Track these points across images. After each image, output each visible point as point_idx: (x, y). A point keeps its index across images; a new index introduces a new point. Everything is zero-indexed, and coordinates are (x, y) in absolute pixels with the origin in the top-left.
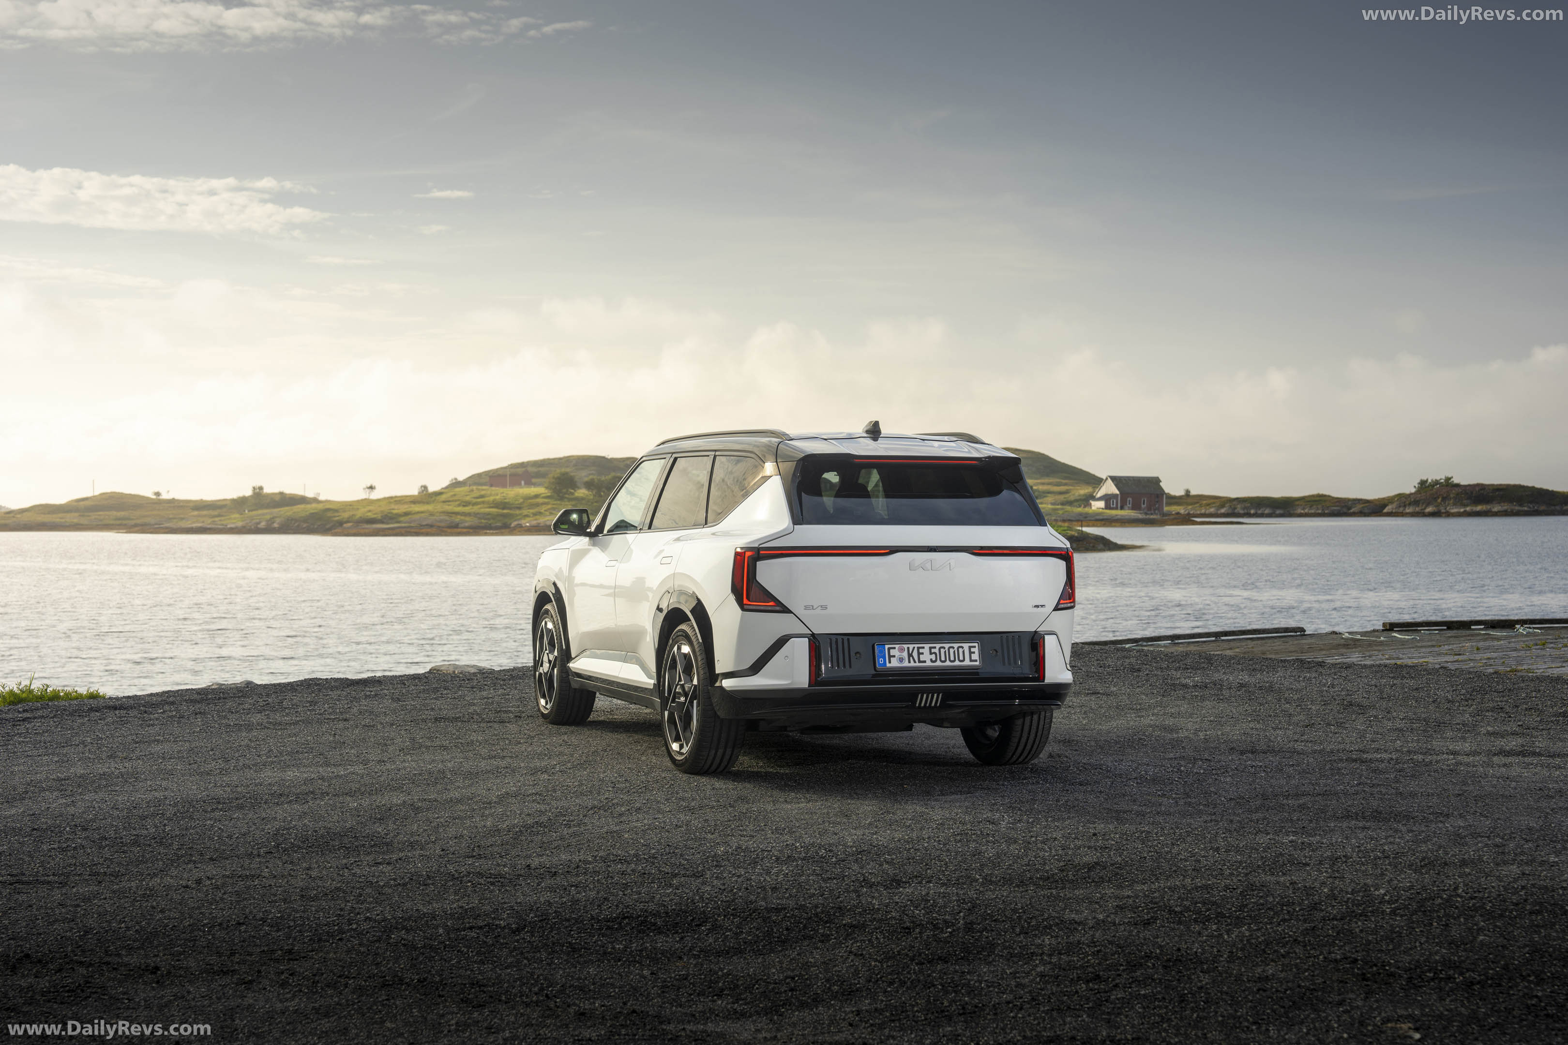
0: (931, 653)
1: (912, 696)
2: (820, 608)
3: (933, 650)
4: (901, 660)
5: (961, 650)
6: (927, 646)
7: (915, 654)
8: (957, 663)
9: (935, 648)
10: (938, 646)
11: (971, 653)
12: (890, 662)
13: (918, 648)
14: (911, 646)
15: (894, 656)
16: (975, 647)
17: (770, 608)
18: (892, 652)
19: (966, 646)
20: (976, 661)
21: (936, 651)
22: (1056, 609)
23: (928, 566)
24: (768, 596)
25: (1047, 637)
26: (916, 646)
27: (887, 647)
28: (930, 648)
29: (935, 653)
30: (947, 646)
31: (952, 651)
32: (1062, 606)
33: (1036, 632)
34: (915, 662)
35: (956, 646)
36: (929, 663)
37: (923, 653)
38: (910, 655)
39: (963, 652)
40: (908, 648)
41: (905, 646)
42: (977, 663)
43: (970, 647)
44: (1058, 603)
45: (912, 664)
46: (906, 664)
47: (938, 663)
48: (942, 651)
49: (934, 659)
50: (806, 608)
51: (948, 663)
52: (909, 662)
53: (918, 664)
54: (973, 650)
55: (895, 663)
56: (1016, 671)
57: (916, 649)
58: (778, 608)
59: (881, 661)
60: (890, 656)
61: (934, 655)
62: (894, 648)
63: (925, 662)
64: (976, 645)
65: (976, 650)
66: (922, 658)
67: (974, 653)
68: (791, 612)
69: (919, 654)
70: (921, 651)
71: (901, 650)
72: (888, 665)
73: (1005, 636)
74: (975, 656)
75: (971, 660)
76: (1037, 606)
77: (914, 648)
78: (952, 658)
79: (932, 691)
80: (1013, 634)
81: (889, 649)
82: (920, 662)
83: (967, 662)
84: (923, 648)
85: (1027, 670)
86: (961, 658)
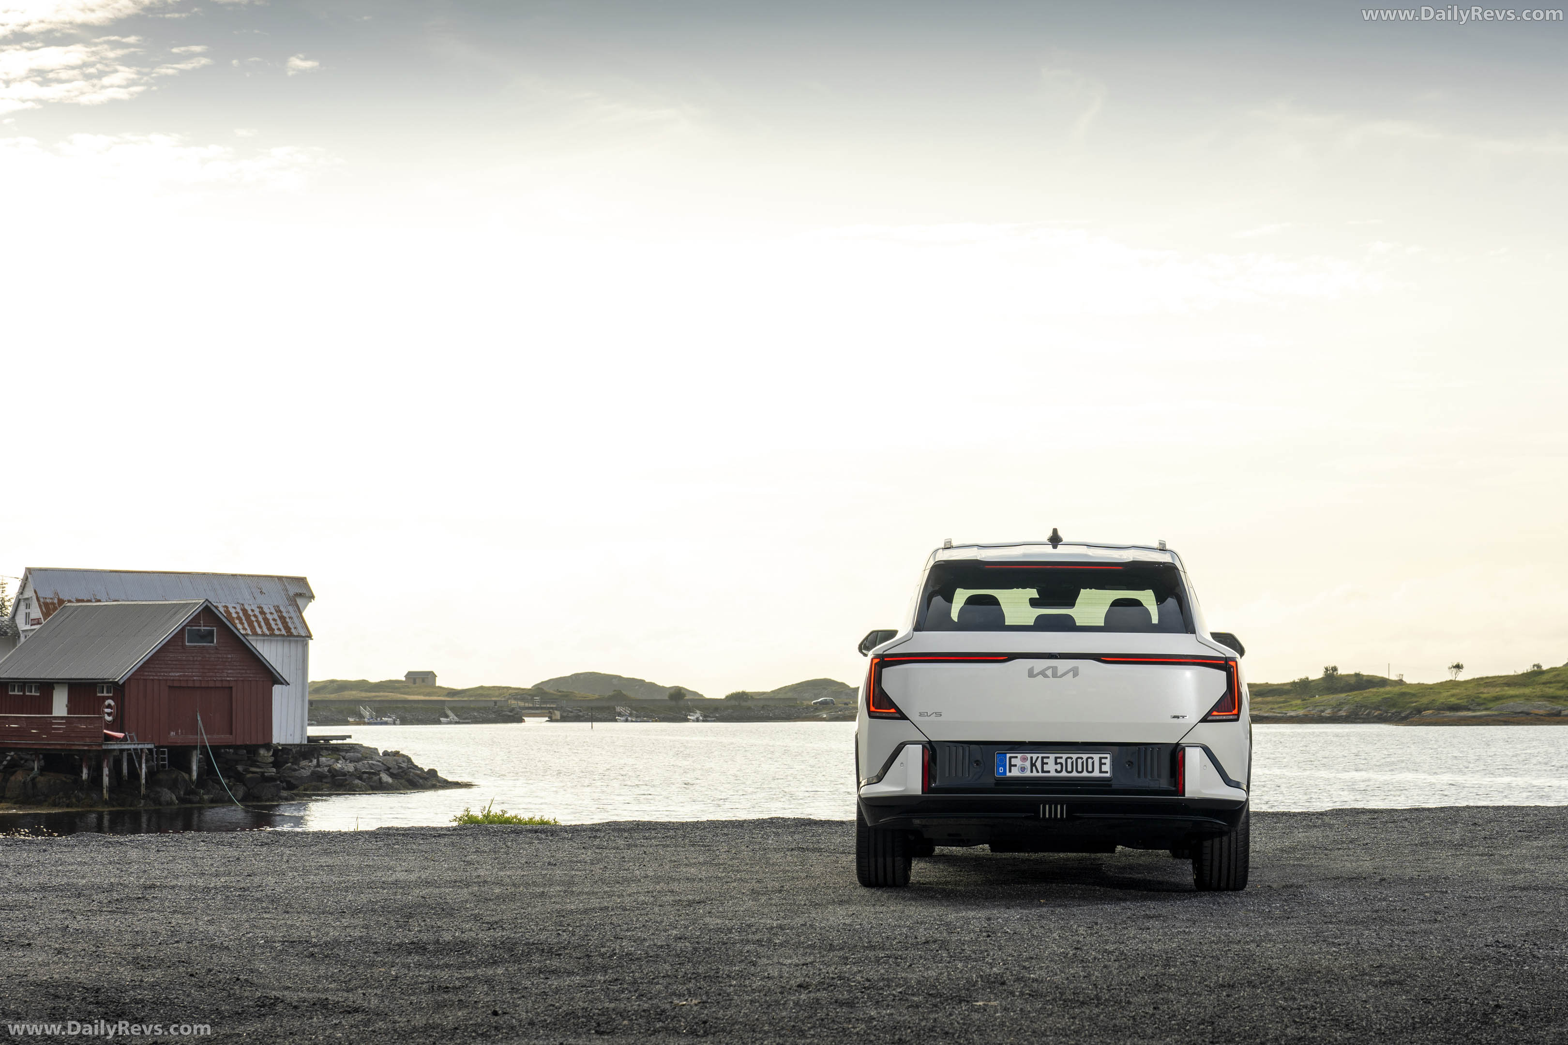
0: (1056, 763)
1: (1033, 807)
2: (934, 714)
3: (1059, 761)
4: (1023, 769)
5: (1090, 761)
6: (1052, 756)
7: (1039, 764)
8: (1085, 774)
9: (1061, 758)
10: (1065, 756)
11: (1101, 764)
12: (1010, 771)
13: (1043, 758)
14: (1035, 756)
15: (1015, 766)
16: (1106, 758)
17: (890, 715)
18: (1014, 761)
19: (1096, 757)
20: (1107, 772)
21: (1063, 761)
22: (1204, 720)
23: (1049, 673)
24: (892, 705)
25: (1187, 749)
26: (1040, 755)
27: (1008, 756)
28: (1056, 758)
29: (1061, 764)
30: (1074, 756)
31: (1080, 761)
32: (1214, 718)
33: (1178, 744)
34: (1038, 772)
35: (1085, 756)
36: (1053, 774)
37: (1047, 763)
38: (1033, 765)
39: (1093, 763)
40: (1032, 758)
41: (1029, 756)
42: (1108, 775)
43: (1101, 759)
44: (1209, 713)
45: (1035, 774)
46: (1028, 774)
47: (1064, 774)
48: (1069, 761)
49: (1059, 769)
50: (921, 715)
51: (1075, 774)
52: (1032, 772)
53: (1041, 774)
54: (1103, 761)
55: (1015, 773)
56: (1154, 785)
57: (1040, 759)
58: (897, 715)
59: (1001, 770)
60: (1011, 766)
61: (1059, 766)
62: (1016, 757)
63: (1049, 772)
64: (1108, 756)
65: (1108, 761)
66: (1046, 768)
67: (1105, 764)
68: (908, 719)
69: (1043, 764)
70: (1045, 760)
71: (1024, 759)
72: (1008, 774)
73: (1143, 747)
74: (1107, 768)
75: (1101, 772)
76: (1175, 717)
77: (1038, 757)
78: (1080, 769)
79: (1056, 802)
80: (1148, 746)
81: (1010, 758)
82: (1043, 771)
83: (1096, 774)
84: (1048, 757)
85: (1164, 783)
86: (1090, 769)
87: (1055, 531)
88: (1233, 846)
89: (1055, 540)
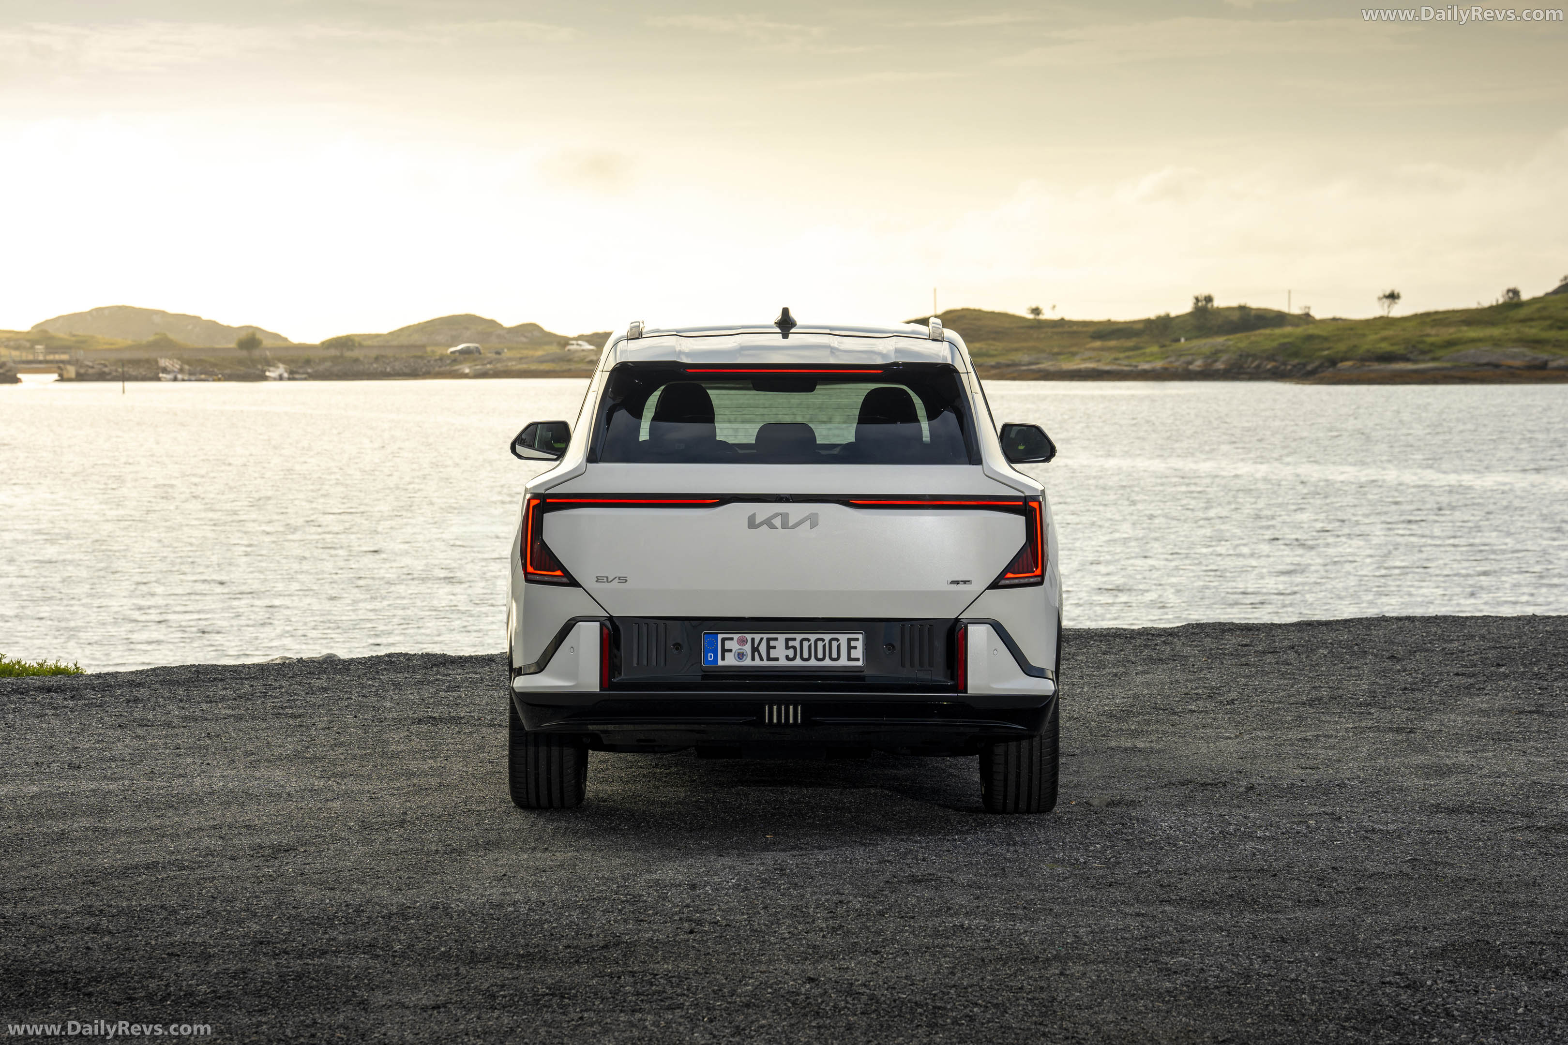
0: (787, 647)
1: (755, 708)
2: (617, 580)
3: (791, 643)
4: (741, 656)
5: (834, 644)
6: (782, 637)
7: (763, 649)
8: (827, 662)
9: (794, 639)
10: (799, 637)
11: (850, 648)
12: (723, 659)
13: (769, 640)
14: (757, 637)
15: (730, 651)
16: (857, 639)
17: (555, 580)
18: (728, 645)
19: (843, 638)
20: (858, 660)
21: (797, 644)
22: (994, 585)
23: (777, 522)
24: (556, 564)
25: (971, 628)
26: (765, 636)
27: (720, 637)
28: (787, 640)
29: (794, 648)
30: (813, 637)
31: (820, 644)
32: (1008, 582)
33: (957, 620)
34: (761, 659)
35: (827, 637)
36: (783, 662)
37: (774, 647)
38: (755, 649)
39: (839, 647)
40: (753, 640)
41: (749, 637)
42: (860, 663)
43: (849, 640)
44: (1002, 575)
45: (757, 662)
46: (748, 662)
47: (798, 662)
48: (806, 644)
49: (791, 656)
50: (598, 580)
51: (813, 662)
52: (753, 659)
53: (765, 663)
54: (853, 644)
55: (730, 660)
56: (924, 676)
57: (764, 643)
58: (565, 580)
59: (710, 657)
60: (724, 651)
61: (792, 650)
62: (732, 639)
63: (777, 659)
64: (860, 636)
65: (859, 644)
66: (773, 654)
67: (855, 648)
68: (580, 586)
69: (769, 647)
70: (772, 643)
71: (743, 642)
72: (720, 663)
73: (908, 625)
74: (858, 653)
75: (850, 659)
76: (953, 582)
77: (762, 639)
78: (820, 656)
79: (787, 702)
80: (913, 623)
81: (723, 640)
82: (769, 659)
83: (843, 661)
84: (776, 639)
85: (939, 676)
86: (835, 655)
87: (785, 311)
88: (1036, 753)
89: (786, 324)
